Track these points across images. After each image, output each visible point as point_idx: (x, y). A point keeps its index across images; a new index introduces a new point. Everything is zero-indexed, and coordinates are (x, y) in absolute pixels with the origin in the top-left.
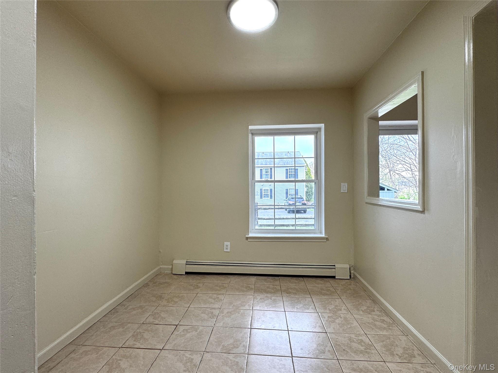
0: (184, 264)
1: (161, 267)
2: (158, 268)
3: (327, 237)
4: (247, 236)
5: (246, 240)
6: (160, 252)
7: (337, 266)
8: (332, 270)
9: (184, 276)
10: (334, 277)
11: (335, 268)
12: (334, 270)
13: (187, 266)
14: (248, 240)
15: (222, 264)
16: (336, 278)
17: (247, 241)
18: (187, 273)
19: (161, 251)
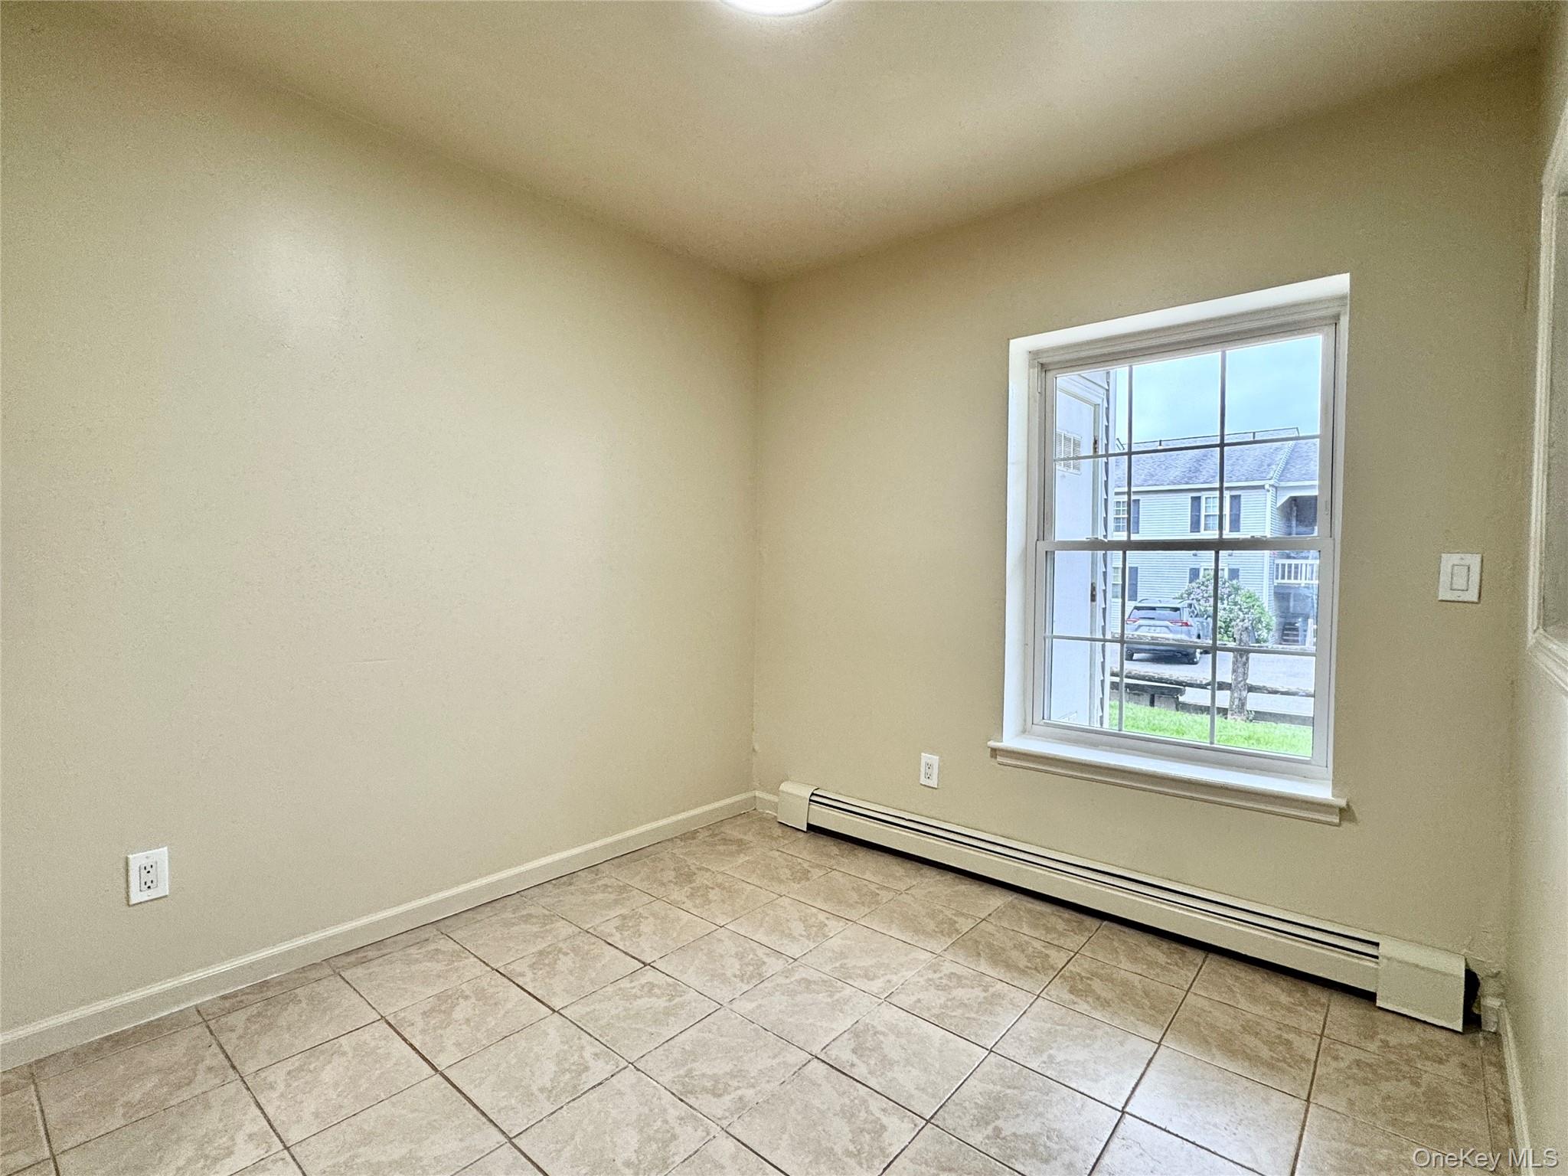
0: (805, 798)
1: (757, 793)
2: (750, 794)
3: (1342, 803)
4: (992, 744)
5: (992, 757)
6: (754, 750)
7: (1387, 948)
8: (1361, 962)
9: (801, 835)
10: (1370, 997)
11: (1377, 957)
12: (1369, 963)
13: (814, 806)
14: (996, 758)
15: (908, 822)
16: (1377, 1005)
17: (993, 762)
18: (811, 828)
19: (757, 748)
